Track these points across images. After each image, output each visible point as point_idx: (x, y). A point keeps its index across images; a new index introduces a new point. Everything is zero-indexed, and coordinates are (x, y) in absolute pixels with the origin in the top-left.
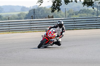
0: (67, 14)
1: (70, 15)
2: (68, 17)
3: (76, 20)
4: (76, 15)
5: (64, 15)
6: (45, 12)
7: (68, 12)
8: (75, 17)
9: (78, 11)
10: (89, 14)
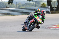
0: (18, 6)
1: (19, 6)
2: (18, 7)
3: (23, 9)
4: (23, 6)
5: (16, 6)
6: (5, 4)
7: (18, 5)
8: (22, 7)
9: (24, 4)
10: (30, 6)
